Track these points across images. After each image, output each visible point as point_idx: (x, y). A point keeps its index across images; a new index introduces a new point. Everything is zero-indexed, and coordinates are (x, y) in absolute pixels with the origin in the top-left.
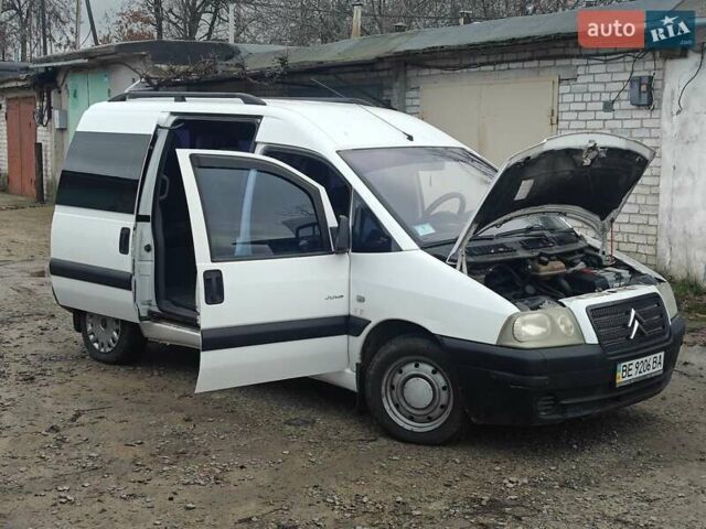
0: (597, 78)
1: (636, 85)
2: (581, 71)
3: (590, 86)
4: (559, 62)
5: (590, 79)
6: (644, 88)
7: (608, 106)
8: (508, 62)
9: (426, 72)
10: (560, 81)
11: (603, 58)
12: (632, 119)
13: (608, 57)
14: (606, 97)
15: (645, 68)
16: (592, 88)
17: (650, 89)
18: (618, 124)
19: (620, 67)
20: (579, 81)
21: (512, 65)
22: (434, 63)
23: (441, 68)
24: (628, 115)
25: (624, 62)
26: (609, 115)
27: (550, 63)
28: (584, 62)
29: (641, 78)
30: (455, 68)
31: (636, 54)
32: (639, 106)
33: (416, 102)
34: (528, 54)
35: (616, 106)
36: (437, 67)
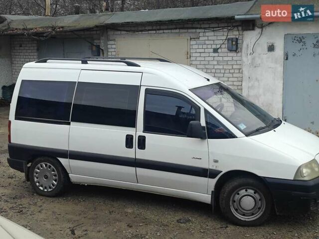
0: (210, 38)
1: (230, 42)
2: (201, 34)
3: (206, 41)
4: (190, 31)
5: (206, 38)
6: (234, 43)
7: (215, 51)
8: (163, 29)
9: (119, 32)
10: (191, 39)
11: (212, 29)
12: (228, 56)
13: (215, 29)
14: (214, 47)
15: (234, 34)
16: (207, 42)
17: (237, 44)
18: (221, 59)
19: (221, 33)
20: (200, 39)
21: (165, 31)
22: (123, 28)
23: (127, 31)
24: (226, 54)
25: (223, 31)
26: (216, 54)
27: (186, 31)
28: (203, 31)
29: (232, 38)
30: (134, 31)
31: (229, 28)
32: (231, 50)
33: (114, 46)
34: (174, 26)
35: (219, 50)
36: (124, 31)
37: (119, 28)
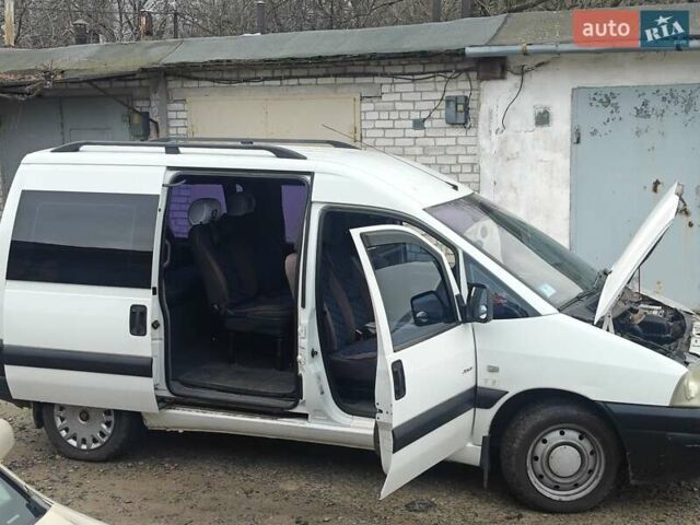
0: (405, 97)
1: (452, 105)
2: (385, 89)
3: (397, 104)
4: (359, 80)
5: (397, 97)
6: (460, 107)
7: (419, 124)
8: (298, 77)
9: (194, 84)
10: (362, 98)
11: (411, 77)
12: (445, 137)
13: (416, 77)
14: (416, 116)
15: (459, 88)
16: (399, 106)
17: (467, 110)
18: (431, 142)
19: (431, 86)
20: (384, 98)
21: (302, 81)
22: (203, 75)
23: (213, 80)
24: (441, 133)
25: (434, 81)
26: (420, 133)
27: (351, 80)
28: (390, 80)
29: (456, 98)
30: (230, 81)
31: (449, 75)
32: (453, 124)
33: (182, 115)
34: (323, 71)
35: (427, 124)
36: (206, 79)
37: (194, 74)
